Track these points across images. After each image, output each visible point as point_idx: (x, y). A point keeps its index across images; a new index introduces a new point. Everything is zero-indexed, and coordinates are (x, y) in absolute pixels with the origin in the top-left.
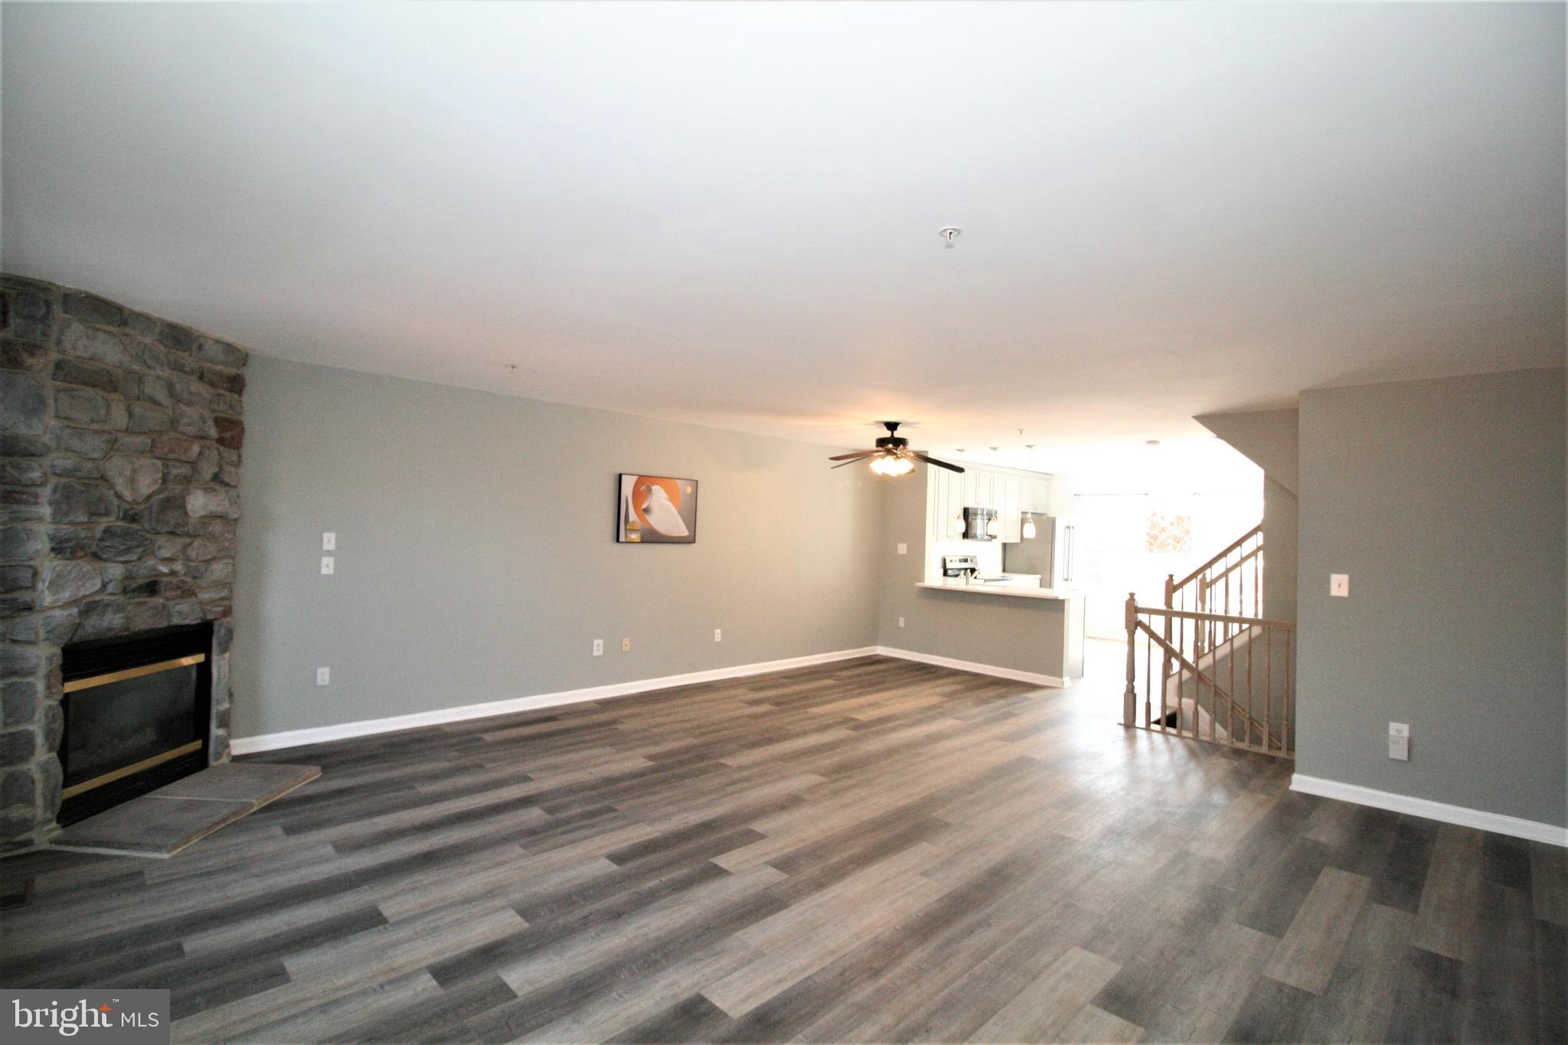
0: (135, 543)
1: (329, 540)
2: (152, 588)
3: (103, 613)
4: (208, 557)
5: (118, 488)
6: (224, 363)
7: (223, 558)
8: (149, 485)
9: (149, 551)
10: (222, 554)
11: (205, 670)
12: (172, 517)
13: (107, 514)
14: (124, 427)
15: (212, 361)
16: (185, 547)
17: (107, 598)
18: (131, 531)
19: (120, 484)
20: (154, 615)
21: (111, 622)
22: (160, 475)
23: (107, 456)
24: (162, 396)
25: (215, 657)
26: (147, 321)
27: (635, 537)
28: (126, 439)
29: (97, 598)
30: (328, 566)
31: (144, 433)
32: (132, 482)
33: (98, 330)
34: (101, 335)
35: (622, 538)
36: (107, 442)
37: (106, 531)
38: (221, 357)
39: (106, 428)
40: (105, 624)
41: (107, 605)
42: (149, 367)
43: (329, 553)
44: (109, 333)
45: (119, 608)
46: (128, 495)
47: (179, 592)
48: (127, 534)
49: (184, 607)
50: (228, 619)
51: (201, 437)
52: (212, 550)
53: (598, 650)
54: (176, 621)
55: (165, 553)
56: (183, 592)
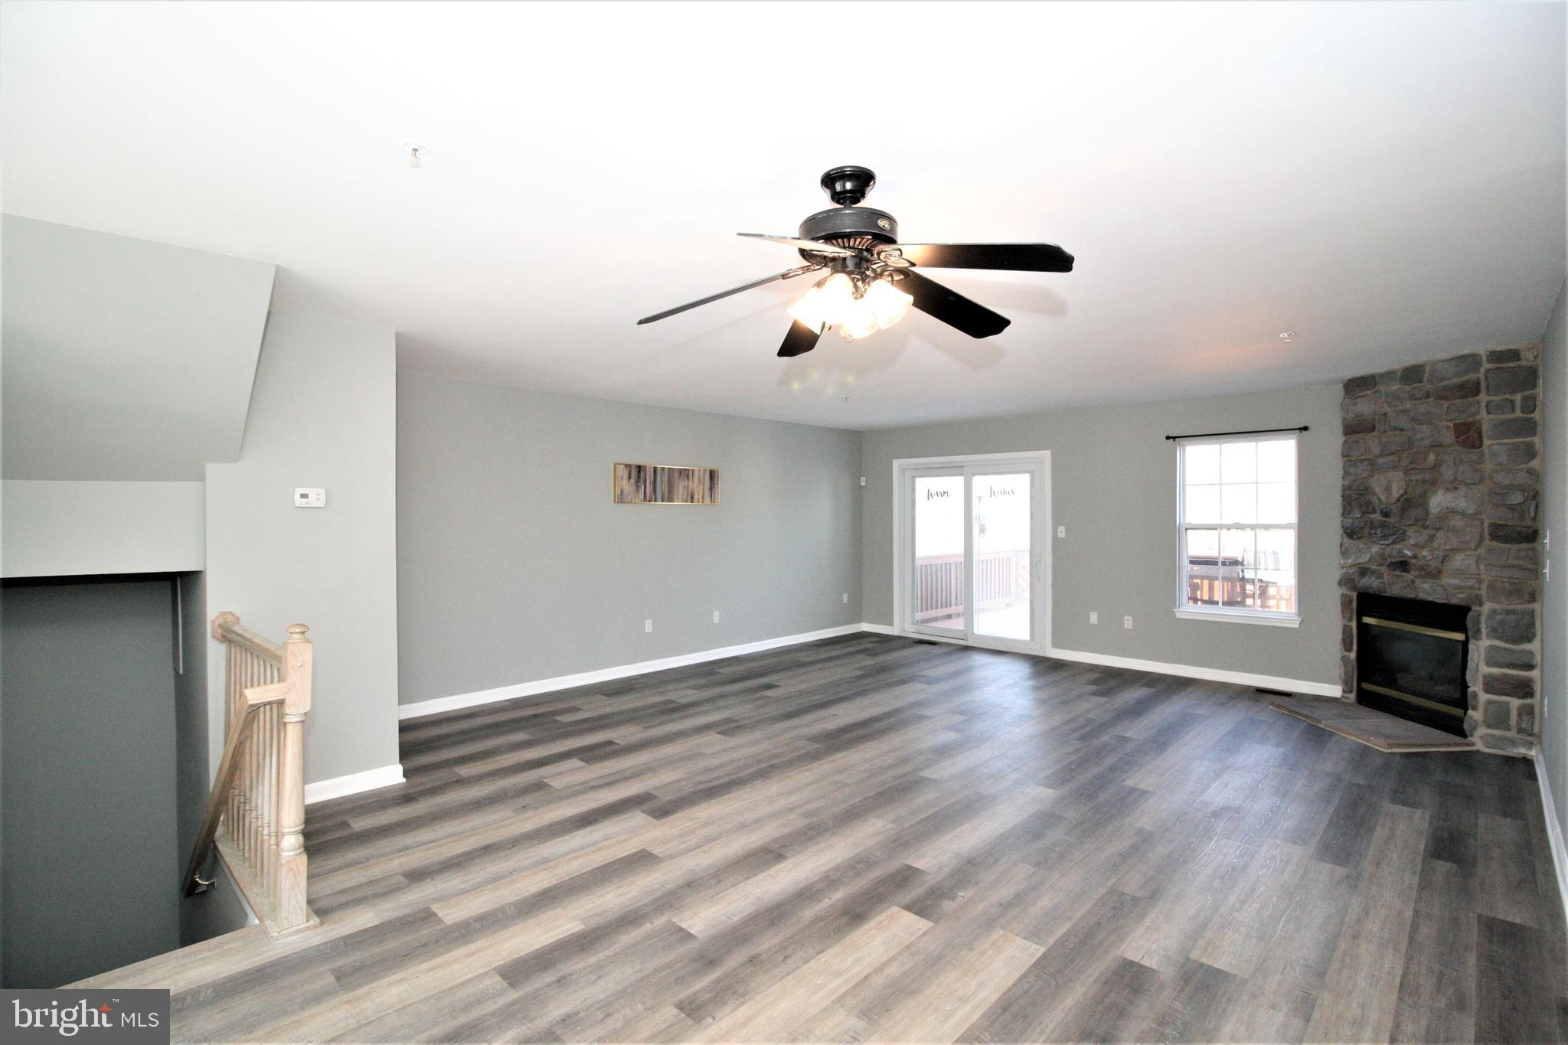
0: (1390, 532)
2: (1403, 565)
3: (1374, 577)
4: (1450, 548)
5: (1379, 494)
6: (1458, 375)
7: (1465, 549)
8: (1398, 490)
9: (1402, 537)
10: (1464, 546)
12: (1414, 513)
13: (1374, 511)
14: (1379, 453)
15: (1447, 378)
16: (1432, 538)
17: (1373, 567)
18: (1386, 524)
19: (1380, 491)
20: (1405, 587)
22: (1403, 483)
23: (1372, 475)
24: (1404, 424)
25: (1470, 640)
26: (1388, 376)
28: (1380, 461)
29: (1368, 566)
31: (1392, 454)
32: (1388, 489)
36: (1370, 465)
37: (1372, 523)
38: (1454, 370)
39: (1369, 456)
40: (1373, 584)
41: (1373, 572)
42: (1394, 406)
45: (1380, 576)
46: (1384, 499)
47: (1423, 573)
48: (1383, 525)
49: (1428, 586)
50: (1475, 608)
51: (1436, 446)
52: (1454, 542)
54: (1422, 596)
55: (1413, 541)
56: (1427, 573)
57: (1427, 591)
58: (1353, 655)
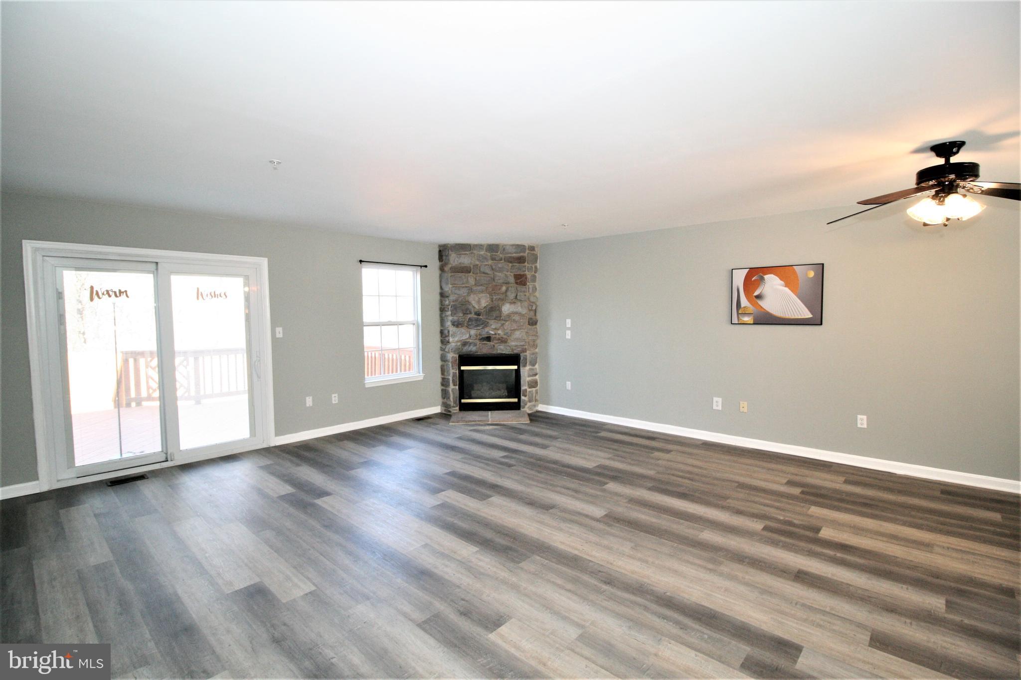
0: (481, 323)
1: (569, 323)
2: (488, 339)
3: (470, 346)
4: (512, 329)
5: (474, 305)
6: (515, 253)
7: (520, 329)
8: (485, 303)
9: (488, 325)
10: (520, 328)
11: (518, 372)
12: (495, 314)
13: (471, 313)
14: (474, 284)
15: (510, 253)
16: (503, 325)
17: (471, 341)
18: (479, 319)
19: (474, 303)
20: (489, 349)
21: (472, 349)
22: (488, 299)
23: (469, 294)
24: (488, 271)
25: (521, 368)
26: (480, 247)
27: (746, 319)
28: (475, 288)
29: (467, 340)
30: (568, 336)
31: (482, 285)
32: (479, 302)
33: (461, 254)
34: (462, 256)
35: (735, 320)
36: (469, 290)
37: (469, 319)
38: (514, 251)
39: (467, 285)
40: (469, 349)
41: (470, 344)
42: (482, 262)
43: (569, 329)
44: (465, 254)
45: (475, 345)
46: (477, 307)
47: (499, 341)
48: (477, 320)
49: (502, 347)
50: (525, 354)
51: (506, 283)
52: (515, 326)
53: (717, 406)
54: (500, 352)
55: (493, 327)
56: (502, 341)
57: (502, 349)
58: (457, 387)
